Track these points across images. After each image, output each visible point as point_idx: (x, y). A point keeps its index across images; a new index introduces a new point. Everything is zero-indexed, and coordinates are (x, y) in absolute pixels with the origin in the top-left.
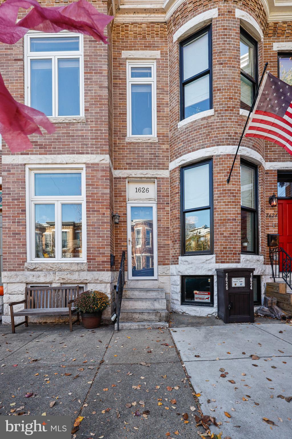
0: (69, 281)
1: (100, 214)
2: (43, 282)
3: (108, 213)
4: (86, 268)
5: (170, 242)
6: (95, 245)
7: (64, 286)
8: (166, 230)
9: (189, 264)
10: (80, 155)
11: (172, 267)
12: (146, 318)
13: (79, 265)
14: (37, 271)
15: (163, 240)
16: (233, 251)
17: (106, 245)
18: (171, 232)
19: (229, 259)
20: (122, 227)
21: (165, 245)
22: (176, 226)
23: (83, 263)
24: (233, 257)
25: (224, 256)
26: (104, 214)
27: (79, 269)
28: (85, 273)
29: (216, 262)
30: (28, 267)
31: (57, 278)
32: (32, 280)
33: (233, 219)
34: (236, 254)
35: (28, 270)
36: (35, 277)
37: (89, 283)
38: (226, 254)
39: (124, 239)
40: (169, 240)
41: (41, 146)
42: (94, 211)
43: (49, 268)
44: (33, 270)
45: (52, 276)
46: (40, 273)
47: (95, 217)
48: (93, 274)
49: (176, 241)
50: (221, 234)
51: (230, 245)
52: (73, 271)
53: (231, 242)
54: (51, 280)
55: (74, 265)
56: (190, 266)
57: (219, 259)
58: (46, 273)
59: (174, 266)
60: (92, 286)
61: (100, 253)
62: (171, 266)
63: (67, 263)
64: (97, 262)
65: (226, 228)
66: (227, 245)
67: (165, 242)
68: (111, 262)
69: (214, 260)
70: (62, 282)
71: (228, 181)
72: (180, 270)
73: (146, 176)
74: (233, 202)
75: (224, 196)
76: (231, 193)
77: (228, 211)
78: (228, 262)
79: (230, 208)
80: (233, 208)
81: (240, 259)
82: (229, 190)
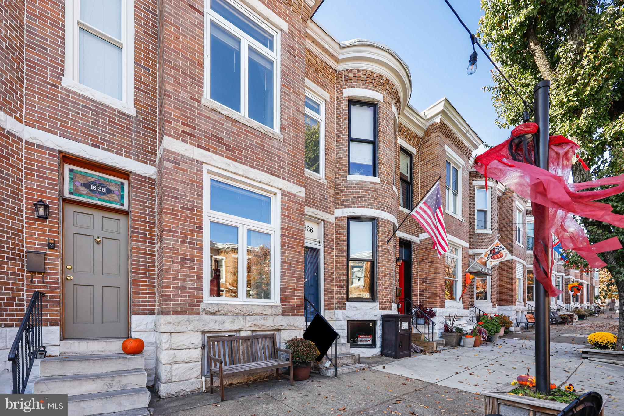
0: (262, 329)
1: (295, 251)
2: (229, 329)
4: (280, 311)
5: (334, 287)
6: (290, 286)
7: (254, 334)
8: (331, 275)
9: (357, 310)
10: (276, 178)
11: (336, 312)
12: (345, 362)
13: (273, 309)
14: (220, 315)
15: (329, 284)
16: (388, 300)
17: (301, 287)
18: (336, 278)
19: (387, 307)
21: (331, 289)
22: (343, 273)
23: (277, 306)
24: (389, 304)
25: (384, 304)
26: (299, 252)
27: (274, 313)
28: (280, 318)
29: (380, 309)
30: (208, 309)
31: (248, 324)
32: (213, 328)
34: (390, 302)
35: (207, 313)
36: (217, 324)
37: (283, 330)
38: (385, 302)
40: (333, 285)
42: (289, 247)
43: (237, 311)
45: (242, 322)
46: (224, 317)
47: (290, 254)
48: (289, 320)
49: (343, 287)
51: (387, 295)
52: (266, 315)
53: (388, 293)
54: (240, 327)
55: (267, 308)
56: (359, 311)
57: (381, 307)
58: (234, 317)
59: (341, 311)
60: (287, 333)
61: (295, 296)
62: (336, 311)
63: (259, 305)
64: (292, 305)
67: (330, 287)
68: (304, 306)
69: (378, 306)
70: (254, 329)
71: (388, 242)
72: (348, 315)
73: (317, 216)
74: (390, 260)
75: (385, 254)
76: (389, 253)
77: (387, 266)
78: (386, 309)
79: (388, 264)
80: (390, 265)
81: (392, 307)
82: (388, 250)
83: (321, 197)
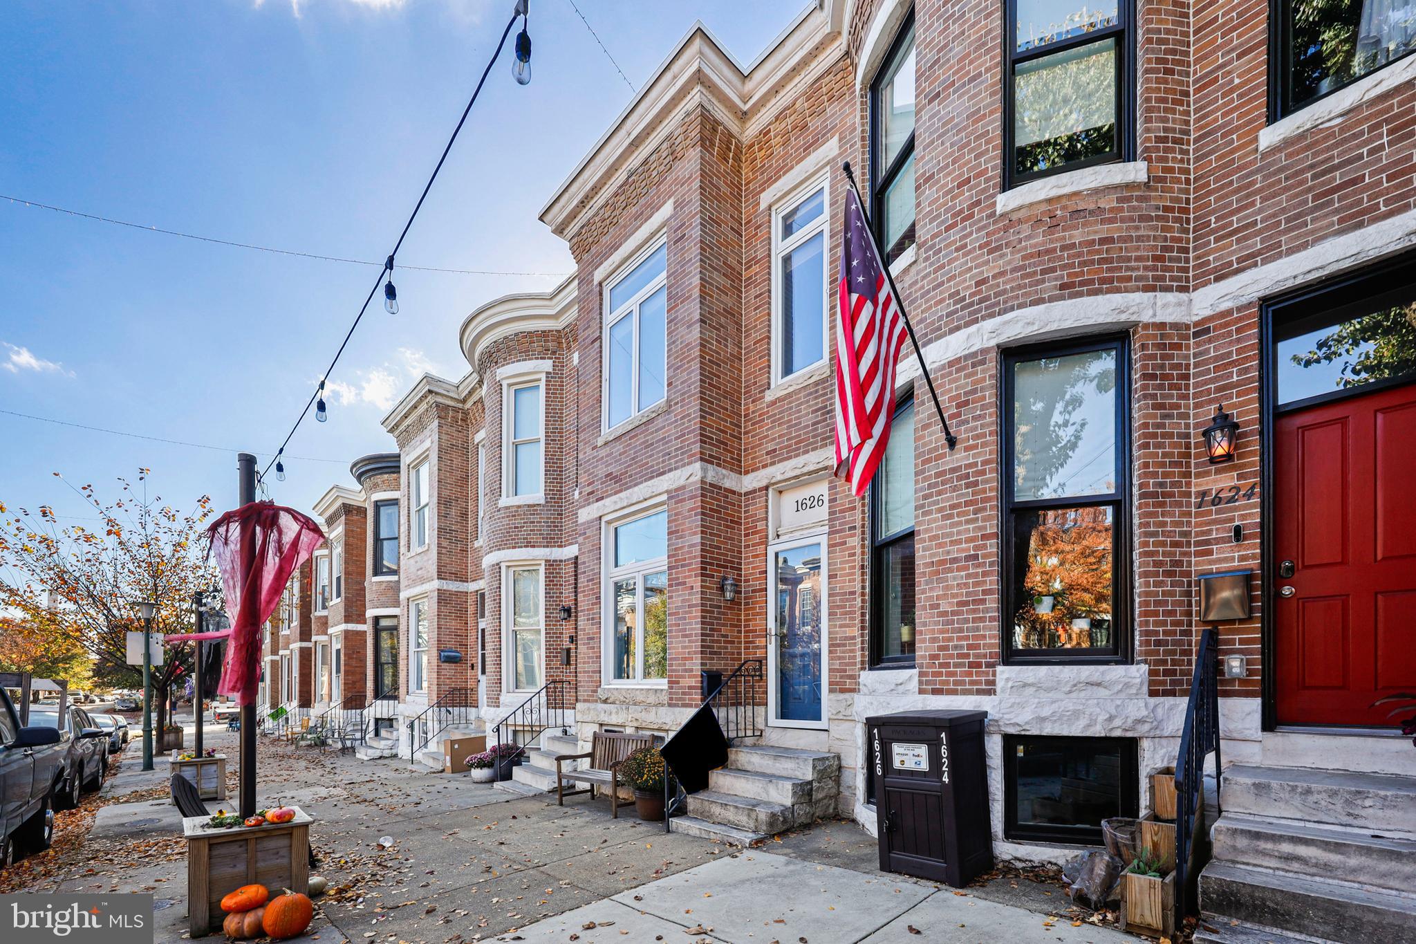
0: (645, 725)
1: (687, 588)
2: (615, 723)
3: (698, 584)
5: (856, 631)
6: (679, 654)
13: (659, 694)
14: (610, 703)
16: (967, 656)
17: (695, 653)
19: (956, 683)
20: (757, 602)
23: (663, 689)
24: (970, 674)
25: (940, 674)
26: (692, 587)
27: (658, 700)
28: (665, 710)
29: (921, 692)
30: (602, 696)
31: (631, 718)
32: (603, 719)
33: (968, 558)
34: (979, 665)
35: (602, 700)
36: (606, 715)
37: (669, 730)
38: (947, 665)
41: (616, 479)
43: (623, 698)
44: (605, 702)
45: (626, 713)
46: (612, 706)
47: (679, 596)
48: (674, 714)
50: (933, 607)
51: (959, 639)
52: (649, 704)
53: (961, 630)
54: (624, 720)
55: (654, 693)
57: (928, 683)
58: (619, 706)
61: (686, 670)
64: (682, 688)
65: (947, 588)
66: (951, 639)
67: (845, 632)
68: (702, 688)
69: (914, 684)
70: (636, 724)
74: (967, 504)
75: (939, 493)
76: (960, 478)
77: (952, 534)
78: (953, 692)
79: (960, 523)
80: (967, 522)
81: (993, 683)
82: (953, 470)
83: (817, 416)
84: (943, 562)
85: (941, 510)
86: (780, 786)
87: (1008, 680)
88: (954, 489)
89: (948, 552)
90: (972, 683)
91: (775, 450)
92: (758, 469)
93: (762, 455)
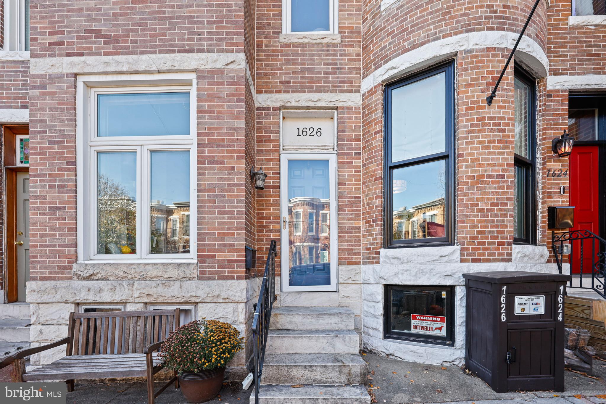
0: (160, 300)
1: (226, 168)
2: (109, 300)
3: (241, 166)
4: (196, 273)
5: (362, 224)
6: (214, 229)
7: (151, 308)
8: (354, 202)
9: (402, 263)
10: (186, 54)
11: (365, 268)
12: (318, 378)
13: (182, 269)
14: (97, 280)
15: (348, 219)
16: (497, 238)
17: (238, 229)
18: (363, 205)
19: (489, 255)
20: (271, 196)
21: (353, 228)
22: (374, 194)
23: (189, 264)
24: (498, 249)
25: (478, 249)
26: (233, 168)
27: (182, 275)
28: (194, 283)
29: (462, 261)
30: (79, 273)
31: (136, 294)
32: (85, 298)
33: (499, 176)
34: (503, 244)
35: (79, 277)
36: (91, 293)
37: (201, 302)
38: (484, 243)
39: (275, 218)
40: (359, 219)
41: (107, 39)
42: (213, 163)
43: (121, 274)
44: (89, 278)
45: (127, 290)
46: (102, 283)
47: (214, 174)
48: (209, 286)
49: (374, 221)
50: (472, 205)
51: (492, 227)
52: (169, 279)
53: (493, 221)
54: (124, 297)
55: (171, 268)
56: (405, 267)
57: (468, 255)
58: (115, 283)
59: (371, 266)
60: (207, 308)
61: (225, 245)
62: (363, 267)
63: (157, 264)
64: (218, 261)
65: (484, 194)
66: (486, 227)
67: (352, 224)
68: (246, 261)
69: (457, 255)
70: (147, 300)
71: (490, 100)
72: (382, 275)
73: (318, 104)
74: (499, 142)
75: (480, 131)
76: (495, 124)
77: (488, 159)
78: (488, 261)
79: (493, 153)
80: (499, 153)
81: (510, 254)
82: (491, 118)
83: (328, 69)
84: (482, 177)
85: (481, 142)
86: (347, 339)
87: (519, 252)
88: (491, 131)
89: (486, 171)
90: (499, 254)
91: (289, 82)
92: (272, 92)
93: (276, 83)
